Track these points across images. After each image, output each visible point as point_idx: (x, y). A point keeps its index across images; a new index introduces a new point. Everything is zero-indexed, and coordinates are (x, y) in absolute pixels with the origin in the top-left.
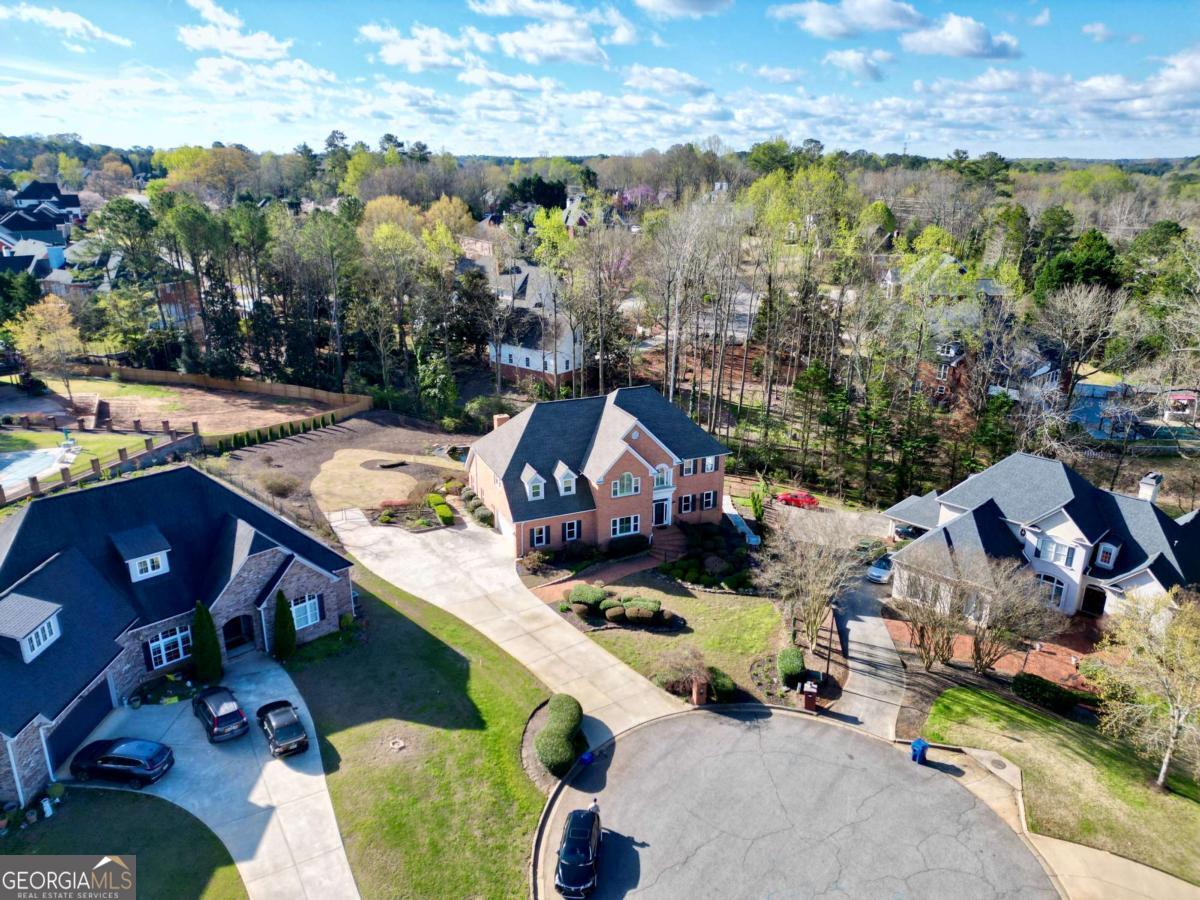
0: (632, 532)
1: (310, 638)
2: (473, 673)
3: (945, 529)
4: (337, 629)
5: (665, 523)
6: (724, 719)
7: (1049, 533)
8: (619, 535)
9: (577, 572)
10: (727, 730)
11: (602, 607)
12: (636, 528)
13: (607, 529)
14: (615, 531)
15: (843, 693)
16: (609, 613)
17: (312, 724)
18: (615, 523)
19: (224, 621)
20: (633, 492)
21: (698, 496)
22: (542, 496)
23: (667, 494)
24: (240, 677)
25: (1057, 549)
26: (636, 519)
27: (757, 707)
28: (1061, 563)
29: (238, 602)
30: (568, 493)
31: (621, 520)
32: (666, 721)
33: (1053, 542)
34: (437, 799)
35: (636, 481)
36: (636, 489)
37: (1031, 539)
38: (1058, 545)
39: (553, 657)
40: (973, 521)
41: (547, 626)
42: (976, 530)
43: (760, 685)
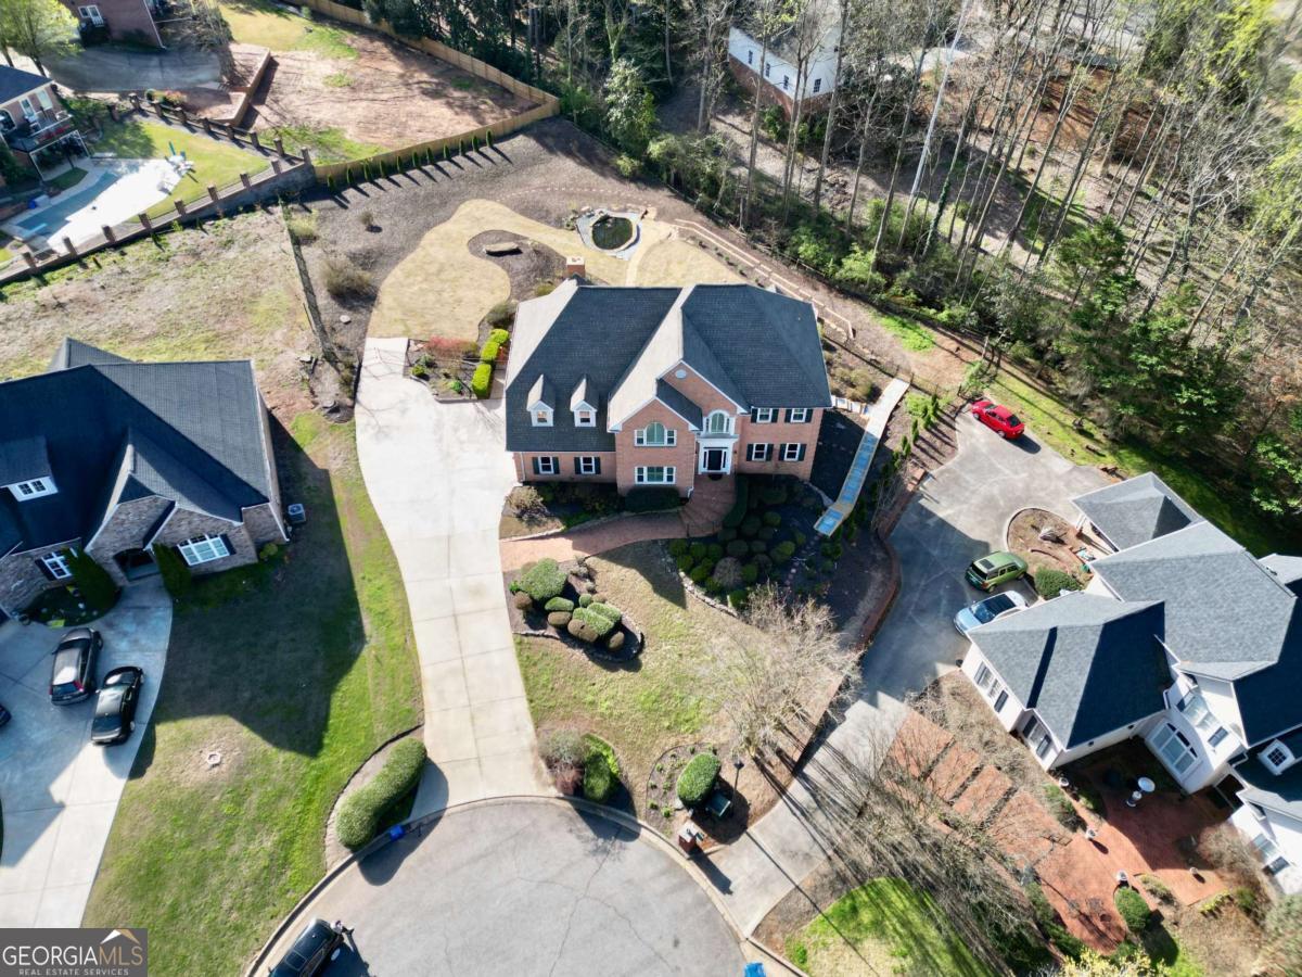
0: (665, 482)
1: (222, 568)
2: (358, 664)
3: (1053, 633)
4: (256, 561)
5: (723, 470)
6: (582, 825)
7: (1205, 694)
8: (646, 482)
9: (568, 526)
10: (570, 839)
11: (547, 607)
12: (670, 478)
13: (629, 473)
14: (641, 478)
15: (744, 837)
16: (552, 618)
17: (153, 704)
18: (640, 470)
19: (112, 554)
20: (666, 443)
21: (777, 447)
22: (550, 423)
23: (728, 445)
24: (128, 609)
25: (1206, 718)
26: (670, 471)
27: (630, 820)
28: (1204, 735)
29: (123, 539)
30: (585, 425)
31: (650, 470)
32: (515, 803)
33: (1206, 708)
34: (212, 845)
35: (671, 433)
36: (671, 441)
37: (1183, 685)
38: (1209, 714)
39: (457, 663)
40: (1097, 639)
41: (482, 611)
42: (1093, 653)
43: (654, 787)
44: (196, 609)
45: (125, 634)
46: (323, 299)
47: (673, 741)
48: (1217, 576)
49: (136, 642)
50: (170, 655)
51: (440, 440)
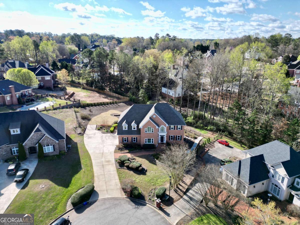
0: (151, 143)
1: (51, 155)
2: (80, 172)
3: (240, 161)
4: (59, 154)
5: (164, 142)
6: (132, 203)
7: (277, 170)
8: (147, 143)
9: (130, 151)
10: (129, 206)
11: (124, 162)
12: (152, 142)
13: (144, 140)
14: (146, 142)
15: (173, 205)
16: (125, 165)
17: (30, 176)
18: (146, 140)
19: (28, 147)
20: (151, 132)
21: (175, 136)
22: (127, 129)
23: (165, 134)
24: (28, 161)
25: (279, 177)
26: (152, 140)
27: (144, 202)
28: (280, 181)
29: (32, 143)
30: (134, 129)
31: (148, 139)
32: (115, 199)
33: (278, 174)
34: (38, 204)
35: (153, 129)
36: (152, 131)
37: (272, 171)
38: (279, 175)
39: (103, 173)
40: (250, 160)
41: (109, 164)
42: (250, 164)
43: (150, 195)
44: (43, 161)
45: (26, 165)
46: (80, 119)
47: (154, 187)
48: (273, 146)
49: (28, 166)
50: (36, 168)
51: (102, 138)
